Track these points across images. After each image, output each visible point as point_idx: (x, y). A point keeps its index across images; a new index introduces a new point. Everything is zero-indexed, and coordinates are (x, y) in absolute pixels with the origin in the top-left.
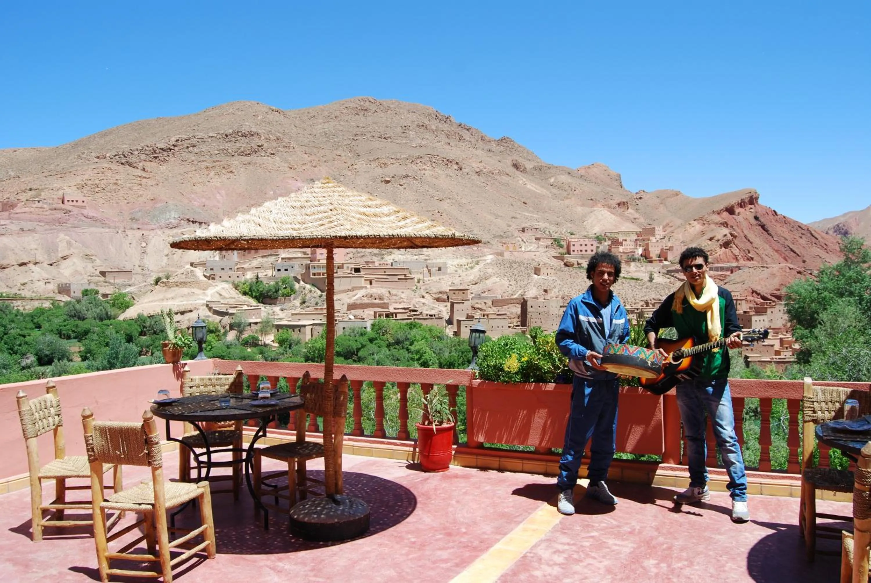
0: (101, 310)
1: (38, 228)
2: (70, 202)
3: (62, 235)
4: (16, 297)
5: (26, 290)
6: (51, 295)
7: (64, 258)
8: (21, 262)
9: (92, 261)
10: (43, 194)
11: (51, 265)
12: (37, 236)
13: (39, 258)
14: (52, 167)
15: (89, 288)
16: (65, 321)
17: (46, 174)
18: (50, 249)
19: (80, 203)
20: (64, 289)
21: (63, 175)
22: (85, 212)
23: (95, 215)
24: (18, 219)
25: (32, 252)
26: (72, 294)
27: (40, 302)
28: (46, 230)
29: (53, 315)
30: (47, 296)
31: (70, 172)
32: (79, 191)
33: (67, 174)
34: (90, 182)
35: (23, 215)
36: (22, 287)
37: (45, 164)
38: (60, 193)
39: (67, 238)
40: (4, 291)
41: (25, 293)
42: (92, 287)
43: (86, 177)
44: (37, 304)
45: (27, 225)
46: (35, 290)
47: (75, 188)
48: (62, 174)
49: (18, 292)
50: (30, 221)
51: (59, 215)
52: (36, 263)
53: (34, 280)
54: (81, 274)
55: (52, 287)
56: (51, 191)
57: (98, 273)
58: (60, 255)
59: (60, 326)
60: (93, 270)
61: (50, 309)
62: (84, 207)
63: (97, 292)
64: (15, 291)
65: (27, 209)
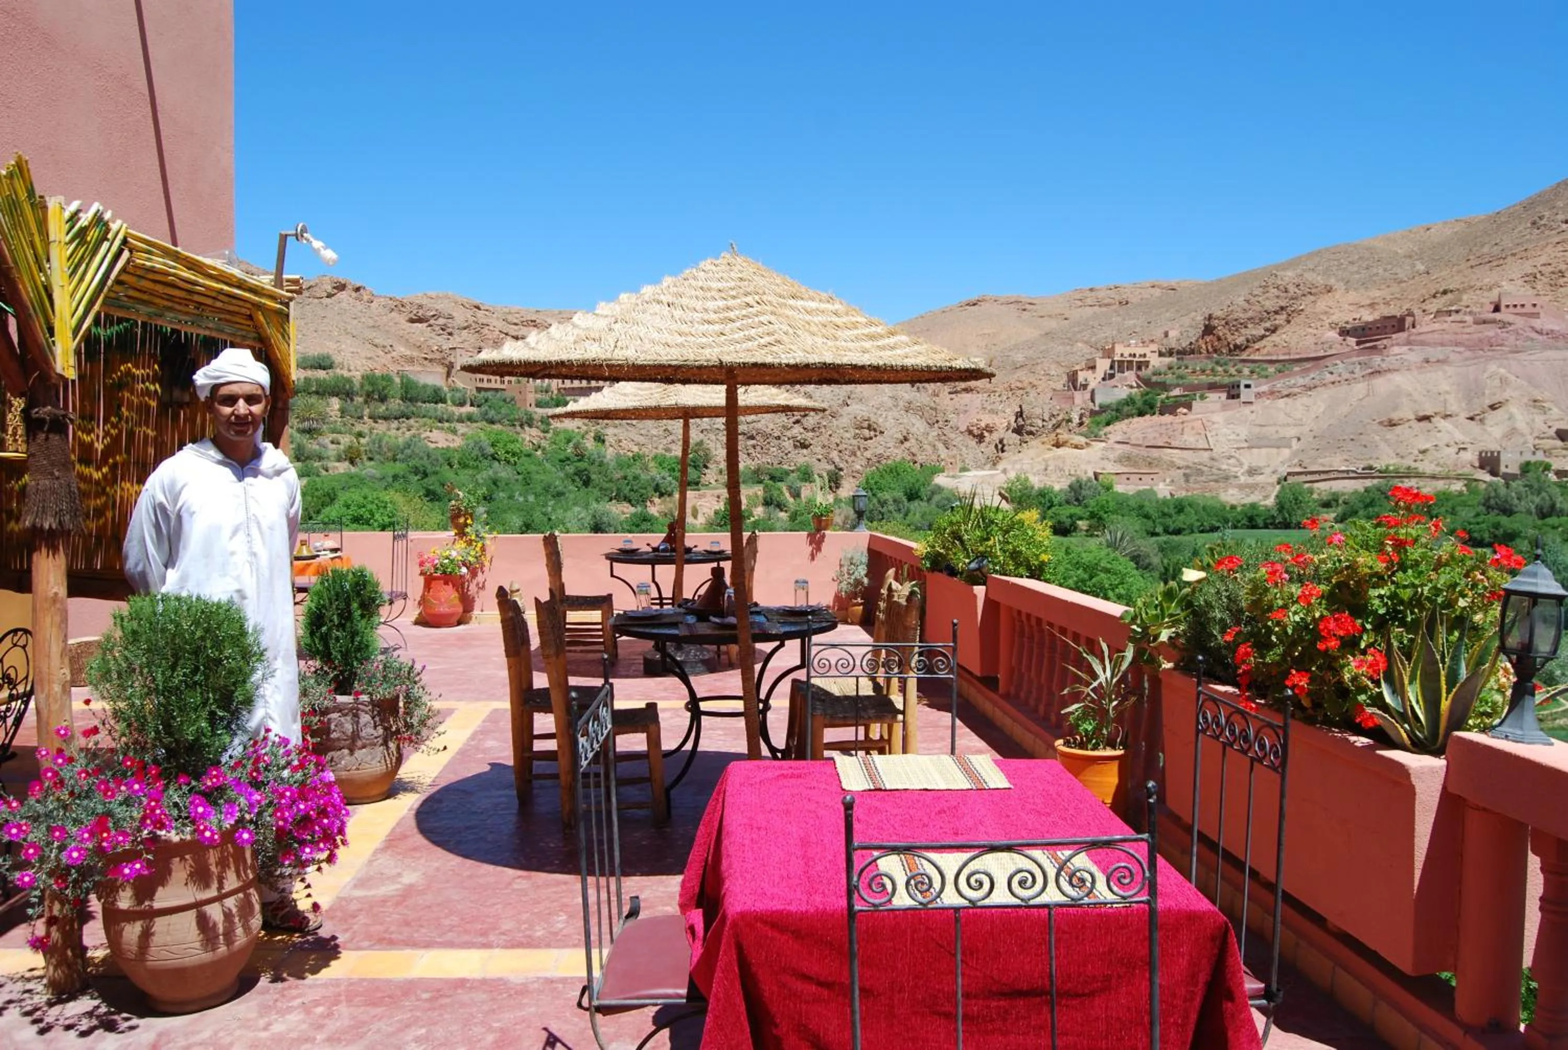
0: (1543, 499)
1: (1453, 357)
2: (1511, 309)
3: (1492, 367)
4: (1410, 473)
5: (1426, 462)
6: (1467, 470)
7: (1493, 407)
8: (1421, 414)
9: (1544, 411)
10: (1465, 297)
11: (1472, 419)
12: (1450, 370)
13: (1453, 408)
14: (1486, 250)
15: (1533, 459)
16: (1478, 515)
17: (1472, 263)
18: (1471, 391)
19: (1529, 309)
20: (1489, 462)
21: (1501, 262)
22: (1537, 323)
23: (1556, 328)
24: (1423, 343)
25: (1442, 398)
26: (1503, 469)
27: (1447, 481)
28: (1467, 359)
29: (1464, 504)
30: (1460, 472)
31: (1514, 255)
32: (1528, 287)
33: (1510, 259)
34: (1550, 269)
35: (1430, 336)
36: (1421, 457)
37: (1475, 245)
38: (1494, 295)
39: (1502, 371)
40: (1392, 462)
41: (1427, 467)
42: (1540, 456)
43: (1544, 259)
44: (1440, 485)
45: (1436, 353)
46: (1442, 462)
47: (1520, 282)
48: (1496, 261)
49: (1413, 465)
50: (1442, 345)
51: (1490, 332)
52: (1446, 416)
53: (1441, 444)
54: (1522, 435)
55: (1471, 456)
56: (1478, 292)
57: (1552, 432)
58: (1488, 402)
59: (1470, 524)
60: (1544, 428)
61: (1461, 494)
62: (1536, 315)
63: (1547, 467)
64: (1408, 462)
65: (1437, 326)
